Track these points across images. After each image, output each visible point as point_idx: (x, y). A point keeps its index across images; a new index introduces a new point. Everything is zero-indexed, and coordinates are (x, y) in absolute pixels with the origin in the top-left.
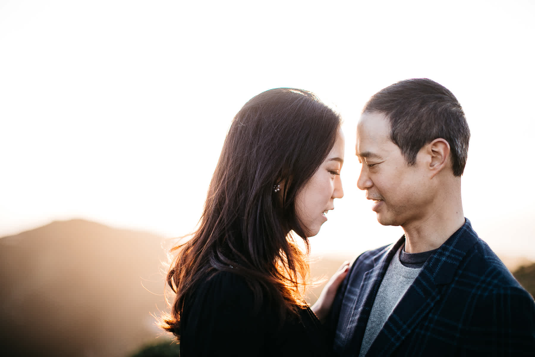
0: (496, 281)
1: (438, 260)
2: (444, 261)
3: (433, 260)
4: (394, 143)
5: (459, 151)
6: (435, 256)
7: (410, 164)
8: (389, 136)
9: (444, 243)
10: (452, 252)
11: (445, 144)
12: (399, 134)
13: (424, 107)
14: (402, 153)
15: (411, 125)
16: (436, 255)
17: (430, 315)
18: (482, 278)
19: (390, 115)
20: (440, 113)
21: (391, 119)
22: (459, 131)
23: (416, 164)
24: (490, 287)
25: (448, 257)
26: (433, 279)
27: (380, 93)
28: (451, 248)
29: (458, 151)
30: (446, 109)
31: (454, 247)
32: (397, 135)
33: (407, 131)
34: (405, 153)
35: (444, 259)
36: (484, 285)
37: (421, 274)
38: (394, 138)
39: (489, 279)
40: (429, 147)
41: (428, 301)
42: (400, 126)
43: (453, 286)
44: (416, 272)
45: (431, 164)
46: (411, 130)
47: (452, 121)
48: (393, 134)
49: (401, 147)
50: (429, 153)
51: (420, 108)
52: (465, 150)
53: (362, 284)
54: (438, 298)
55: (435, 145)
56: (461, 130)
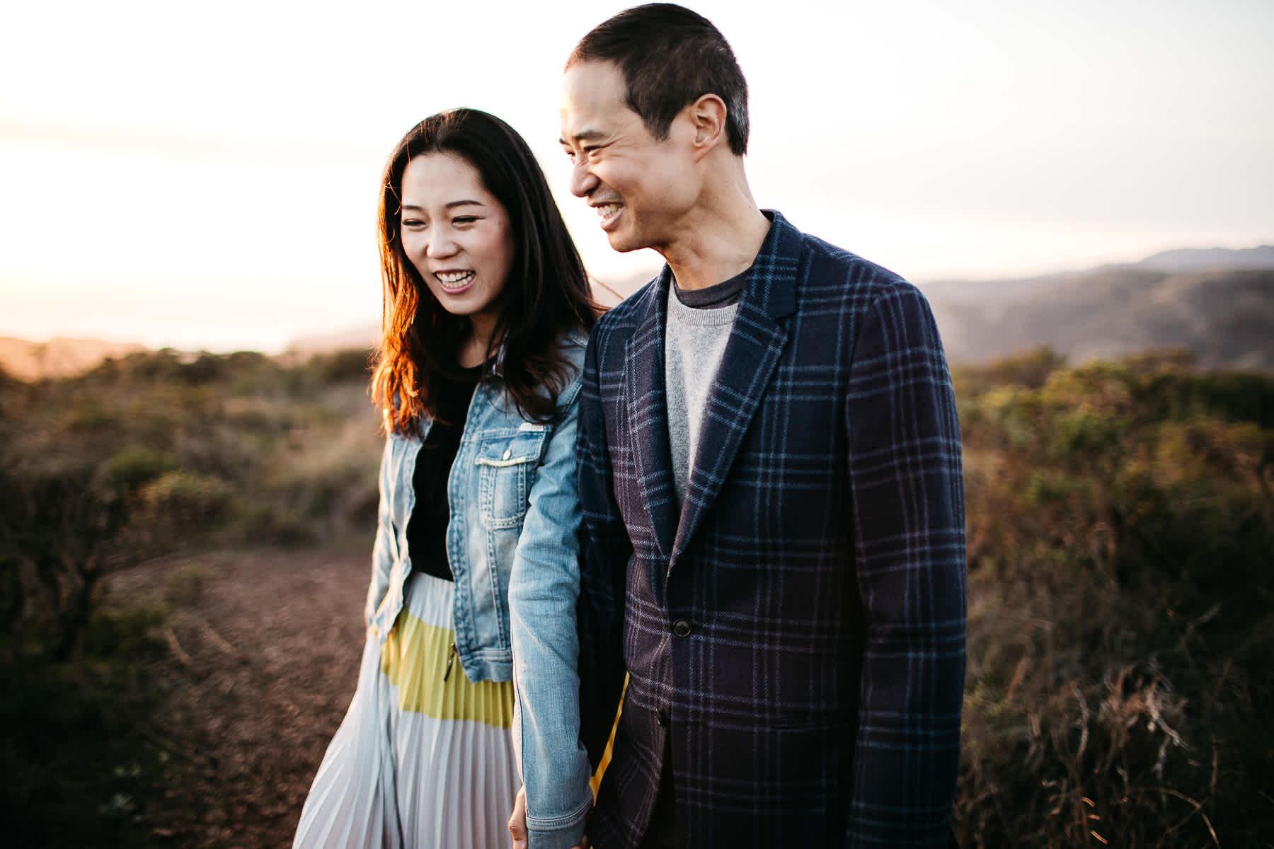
0: (871, 284)
1: (761, 283)
2: (772, 281)
3: (754, 285)
4: (633, 110)
5: (737, 116)
6: (755, 277)
7: (660, 140)
8: (623, 99)
9: (759, 253)
10: (778, 263)
11: (718, 102)
12: (641, 93)
13: (677, 47)
14: (646, 126)
15: (659, 77)
16: (755, 275)
17: (781, 369)
18: (847, 286)
19: (621, 63)
20: (704, 55)
21: (625, 69)
22: (736, 84)
23: (670, 138)
24: (868, 296)
25: (775, 273)
26: (766, 314)
27: (598, 30)
28: (773, 258)
29: (735, 117)
30: (712, 50)
31: (777, 255)
32: (637, 95)
33: (652, 88)
34: (650, 124)
35: (769, 277)
36: (855, 297)
37: (743, 311)
38: (632, 102)
39: (858, 285)
40: (693, 110)
41: (770, 348)
42: (641, 80)
43: (800, 314)
44: (729, 312)
45: (697, 137)
46: (660, 84)
47: (724, 69)
48: (631, 93)
49: (644, 116)
50: (693, 121)
51: (671, 48)
52: (745, 114)
53: (626, 360)
54: (785, 338)
55: (701, 107)
56: (738, 82)
